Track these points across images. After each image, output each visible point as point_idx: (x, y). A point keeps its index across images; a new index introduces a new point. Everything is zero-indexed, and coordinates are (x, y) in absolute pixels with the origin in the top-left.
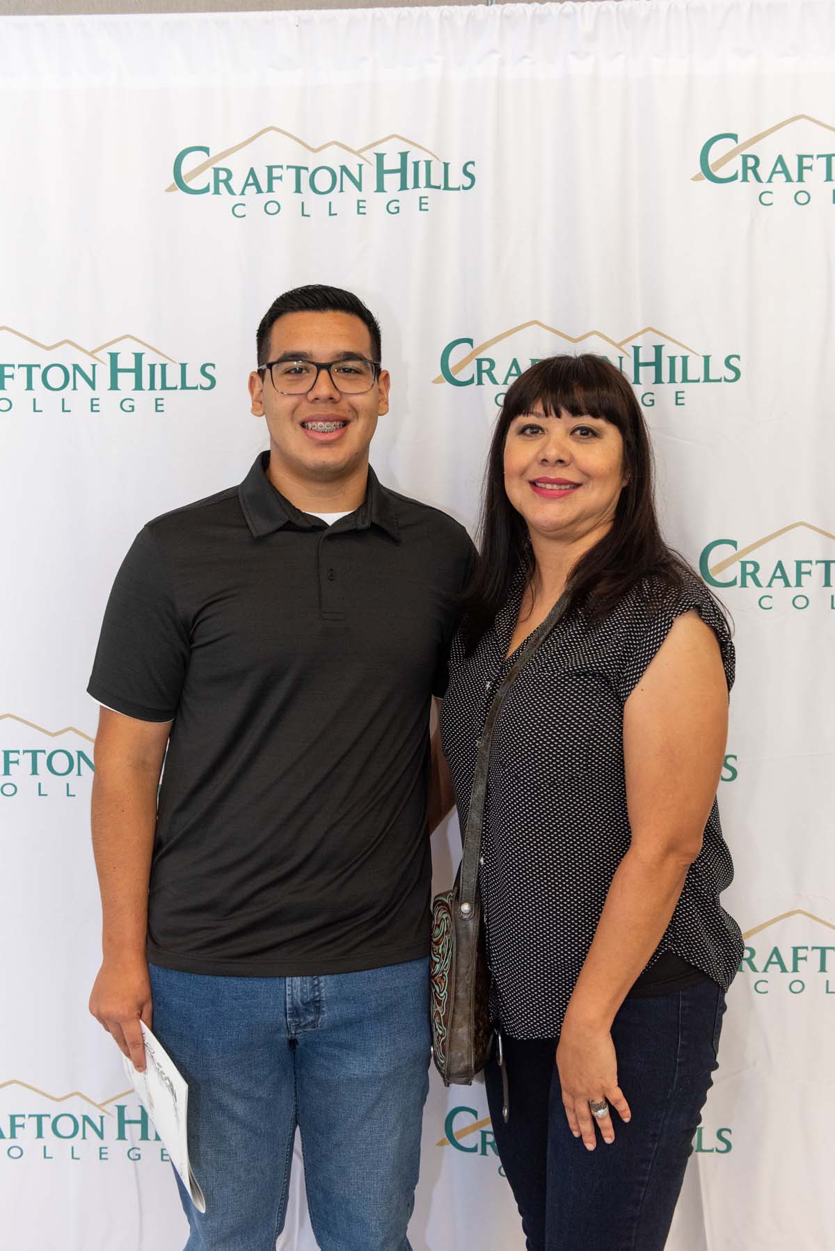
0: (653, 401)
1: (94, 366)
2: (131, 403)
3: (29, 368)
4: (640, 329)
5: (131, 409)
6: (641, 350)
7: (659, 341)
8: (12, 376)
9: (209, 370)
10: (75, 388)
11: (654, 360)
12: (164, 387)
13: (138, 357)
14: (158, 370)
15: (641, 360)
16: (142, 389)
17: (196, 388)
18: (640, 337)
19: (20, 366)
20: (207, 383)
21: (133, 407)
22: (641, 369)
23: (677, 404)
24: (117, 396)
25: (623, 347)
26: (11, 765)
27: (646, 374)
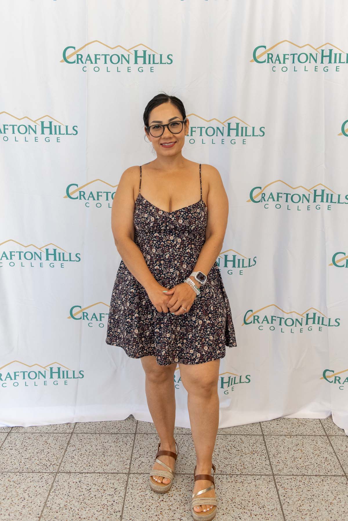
0: (328, 70)
1: (129, 55)
2: (142, 69)
3: (106, 55)
4: (324, 43)
5: (142, 71)
6: (324, 51)
7: (331, 48)
8: (99, 59)
9: (170, 57)
10: (122, 63)
11: (329, 55)
12: (154, 63)
13: (145, 52)
14: (152, 57)
15: (324, 55)
16: (146, 64)
17: (165, 63)
18: (324, 46)
19: (102, 55)
20: (169, 62)
21: (143, 70)
22: (324, 58)
23: (336, 71)
24: (137, 66)
25: (318, 50)
26: (99, 197)
27: (326, 60)
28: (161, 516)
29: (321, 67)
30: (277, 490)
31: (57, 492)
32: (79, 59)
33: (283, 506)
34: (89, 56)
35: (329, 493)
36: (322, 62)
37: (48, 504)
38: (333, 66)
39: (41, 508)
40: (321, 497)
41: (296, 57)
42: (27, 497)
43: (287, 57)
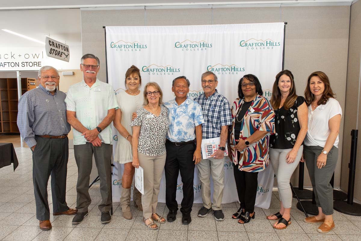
9: (179, 69)
17: (177, 72)
18: (232, 65)
25: (230, 67)
27: (233, 70)
28: (173, 228)
29: (231, 72)
30: (215, 222)
31: (137, 221)
32: (148, 70)
33: (217, 226)
34: (151, 69)
35: (234, 223)
36: (232, 71)
37: (134, 224)
38: (235, 72)
39: (132, 225)
40: (231, 224)
41: (223, 69)
42: (126, 222)
43: (220, 69)
